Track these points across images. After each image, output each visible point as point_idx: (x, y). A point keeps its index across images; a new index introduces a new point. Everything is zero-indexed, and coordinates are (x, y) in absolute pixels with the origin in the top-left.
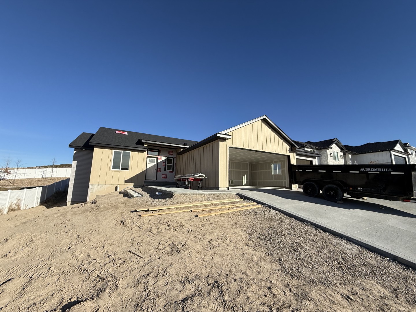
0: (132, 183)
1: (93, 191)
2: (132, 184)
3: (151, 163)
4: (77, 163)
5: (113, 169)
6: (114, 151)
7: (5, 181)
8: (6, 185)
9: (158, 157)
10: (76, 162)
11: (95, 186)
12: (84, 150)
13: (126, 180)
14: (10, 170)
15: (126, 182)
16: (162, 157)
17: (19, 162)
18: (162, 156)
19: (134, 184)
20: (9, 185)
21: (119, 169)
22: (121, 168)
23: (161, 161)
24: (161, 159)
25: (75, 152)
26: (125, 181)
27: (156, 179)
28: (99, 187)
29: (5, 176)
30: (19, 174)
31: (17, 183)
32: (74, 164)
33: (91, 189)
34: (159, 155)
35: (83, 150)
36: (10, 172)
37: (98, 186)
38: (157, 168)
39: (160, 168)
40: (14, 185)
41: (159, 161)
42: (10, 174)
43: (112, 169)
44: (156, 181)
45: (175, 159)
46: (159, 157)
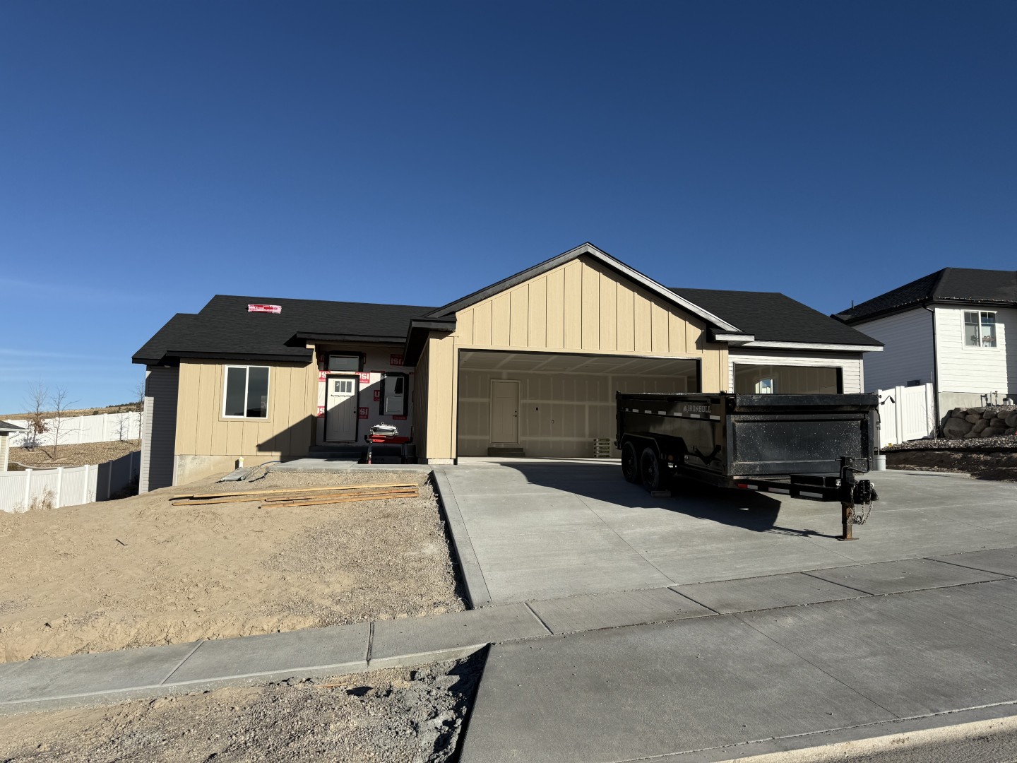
0: (276, 450)
1: (184, 472)
2: (277, 455)
3: (340, 393)
4: (154, 401)
5: (226, 414)
6: (226, 367)
7: (36, 451)
8: (40, 462)
9: (360, 374)
10: (152, 398)
11: (189, 459)
12: (168, 367)
13: (261, 442)
14: (47, 421)
15: (261, 448)
16: (371, 374)
17: (61, 397)
18: (372, 372)
19: (282, 454)
20: (45, 462)
21: (242, 414)
22: (248, 411)
23: (368, 385)
24: (368, 381)
25: (148, 373)
26: (257, 446)
27: (356, 441)
28: (196, 461)
29: (37, 437)
30: (64, 432)
31: (62, 455)
32: (149, 402)
33: (180, 466)
34: (361, 370)
35: (166, 366)
36: (46, 426)
37: (195, 458)
38: (358, 408)
39: (365, 408)
40: (55, 462)
41: (363, 386)
42: (45, 430)
43: (224, 415)
44: (355, 445)
45: (411, 378)
46: (363, 376)
